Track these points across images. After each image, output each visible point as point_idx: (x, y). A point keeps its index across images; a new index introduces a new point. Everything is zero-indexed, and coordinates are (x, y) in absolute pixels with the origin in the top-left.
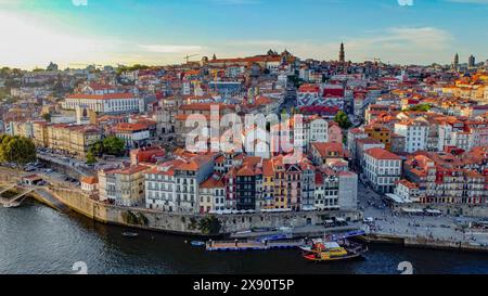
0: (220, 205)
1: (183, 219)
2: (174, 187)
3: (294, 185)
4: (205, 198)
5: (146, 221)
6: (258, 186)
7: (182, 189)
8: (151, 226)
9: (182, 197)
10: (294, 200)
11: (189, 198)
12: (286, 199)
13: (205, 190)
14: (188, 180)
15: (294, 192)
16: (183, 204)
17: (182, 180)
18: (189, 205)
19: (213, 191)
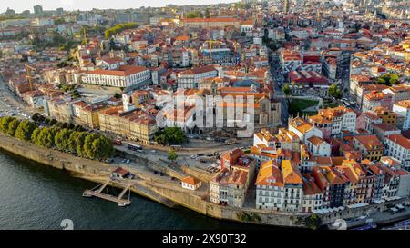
0: (318, 205)
1: (292, 218)
2: (283, 194)
3: (370, 186)
4: (307, 202)
5: (260, 219)
6: (346, 190)
7: (289, 195)
8: (263, 223)
9: (289, 201)
10: (369, 196)
11: (295, 202)
12: (363, 196)
13: (308, 196)
14: (295, 190)
15: (369, 191)
16: (289, 206)
17: (290, 190)
18: (294, 207)
19: (314, 196)
